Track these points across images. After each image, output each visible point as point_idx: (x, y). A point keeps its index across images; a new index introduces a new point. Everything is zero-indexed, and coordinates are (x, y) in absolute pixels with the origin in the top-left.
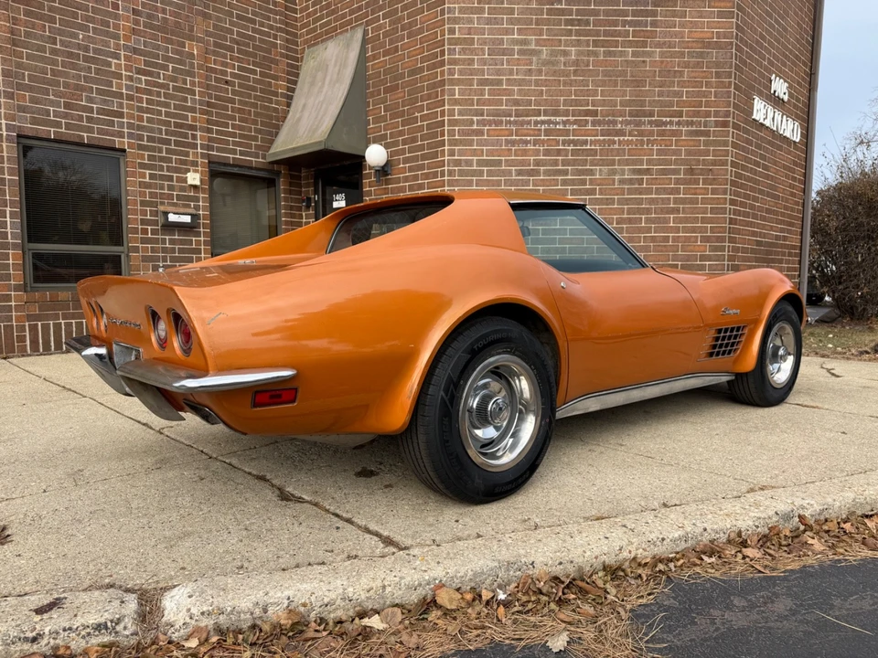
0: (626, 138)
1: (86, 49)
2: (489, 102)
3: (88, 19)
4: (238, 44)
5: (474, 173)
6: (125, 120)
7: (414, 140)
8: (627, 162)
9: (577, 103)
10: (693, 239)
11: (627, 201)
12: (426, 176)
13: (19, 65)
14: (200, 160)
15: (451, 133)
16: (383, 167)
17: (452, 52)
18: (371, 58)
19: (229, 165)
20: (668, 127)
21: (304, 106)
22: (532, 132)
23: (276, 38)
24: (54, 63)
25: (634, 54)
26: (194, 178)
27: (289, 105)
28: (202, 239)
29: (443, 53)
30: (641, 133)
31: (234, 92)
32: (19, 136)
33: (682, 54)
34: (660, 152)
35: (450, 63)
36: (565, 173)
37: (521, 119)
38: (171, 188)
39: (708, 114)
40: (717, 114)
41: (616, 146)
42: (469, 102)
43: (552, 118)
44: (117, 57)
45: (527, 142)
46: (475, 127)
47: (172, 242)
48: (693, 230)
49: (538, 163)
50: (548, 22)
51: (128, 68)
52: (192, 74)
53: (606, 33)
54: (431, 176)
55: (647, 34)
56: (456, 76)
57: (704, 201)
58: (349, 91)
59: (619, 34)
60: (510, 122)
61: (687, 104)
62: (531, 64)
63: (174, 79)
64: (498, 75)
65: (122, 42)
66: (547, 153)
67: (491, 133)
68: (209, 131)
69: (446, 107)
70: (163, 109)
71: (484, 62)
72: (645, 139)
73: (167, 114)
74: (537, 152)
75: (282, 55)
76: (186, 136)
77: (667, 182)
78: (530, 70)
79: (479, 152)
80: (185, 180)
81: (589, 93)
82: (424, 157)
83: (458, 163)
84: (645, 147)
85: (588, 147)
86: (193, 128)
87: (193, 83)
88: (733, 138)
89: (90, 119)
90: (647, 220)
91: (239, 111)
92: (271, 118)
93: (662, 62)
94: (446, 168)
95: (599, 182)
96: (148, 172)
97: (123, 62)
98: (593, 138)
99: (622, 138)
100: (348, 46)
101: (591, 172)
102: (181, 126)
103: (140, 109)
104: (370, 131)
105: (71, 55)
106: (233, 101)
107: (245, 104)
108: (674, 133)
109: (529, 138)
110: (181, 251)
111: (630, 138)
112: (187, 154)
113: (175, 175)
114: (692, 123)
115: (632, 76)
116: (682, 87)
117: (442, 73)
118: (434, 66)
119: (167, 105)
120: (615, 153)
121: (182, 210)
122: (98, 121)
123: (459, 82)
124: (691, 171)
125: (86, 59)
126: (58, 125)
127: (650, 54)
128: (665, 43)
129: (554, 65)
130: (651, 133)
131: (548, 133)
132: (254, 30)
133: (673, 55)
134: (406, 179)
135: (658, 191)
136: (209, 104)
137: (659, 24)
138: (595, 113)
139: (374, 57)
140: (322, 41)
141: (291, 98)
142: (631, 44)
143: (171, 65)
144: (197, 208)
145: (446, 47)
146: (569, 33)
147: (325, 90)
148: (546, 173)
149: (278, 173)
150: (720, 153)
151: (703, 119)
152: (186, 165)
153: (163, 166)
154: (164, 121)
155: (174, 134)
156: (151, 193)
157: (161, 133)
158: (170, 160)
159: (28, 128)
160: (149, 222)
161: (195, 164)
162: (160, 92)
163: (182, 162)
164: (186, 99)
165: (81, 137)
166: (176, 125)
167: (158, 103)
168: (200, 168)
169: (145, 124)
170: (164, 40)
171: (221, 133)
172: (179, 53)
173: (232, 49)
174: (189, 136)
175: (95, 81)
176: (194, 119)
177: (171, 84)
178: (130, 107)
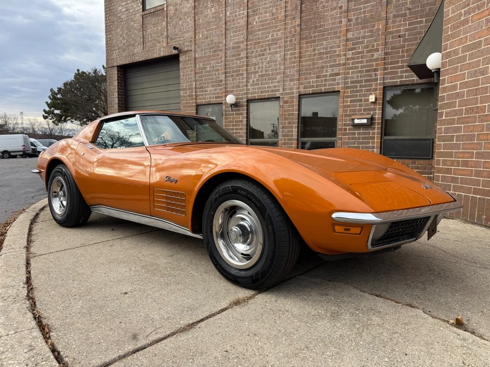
1: (327, 48)
3: (329, 34)
4: (410, 9)
5: (459, 60)
6: (341, 76)
14: (378, 87)
19: (397, 86)
24: (314, 60)
26: (372, 98)
28: (376, 131)
31: (404, 41)
32: (299, 95)
38: (360, 106)
44: (339, 46)
46: (463, 19)
47: (359, 134)
51: (344, 50)
52: (375, 41)
63: (367, 47)
65: (342, 39)
67: (475, 18)
68: (386, 69)
70: (360, 65)
73: (362, 67)
76: (371, 76)
79: (464, 40)
80: (368, 100)
86: (375, 70)
87: (378, 45)
91: (408, 51)
96: (349, 99)
97: (342, 48)
102: (369, 71)
103: (349, 69)
105: (320, 54)
106: (403, 47)
110: (363, 138)
112: (371, 86)
113: (363, 98)
119: (362, 62)
121: (363, 117)
122: (330, 80)
125: (326, 53)
126: (313, 86)
136: (387, 54)
143: (366, 40)
144: (373, 114)
152: (369, 91)
153: (357, 95)
154: (360, 71)
155: (364, 76)
156: (350, 110)
157: (358, 78)
158: (361, 91)
159: (303, 91)
160: (347, 125)
161: (375, 90)
162: (359, 57)
163: (368, 90)
164: (373, 55)
165: (321, 89)
166: (367, 71)
167: (358, 63)
168: (378, 92)
169: (350, 75)
170: (363, 28)
171: (394, 68)
172: (371, 31)
173: (405, 15)
174: (374, 75)
175: (329, 62)
176: (377, 65)
177: (365, 50)
178: (344, 69)
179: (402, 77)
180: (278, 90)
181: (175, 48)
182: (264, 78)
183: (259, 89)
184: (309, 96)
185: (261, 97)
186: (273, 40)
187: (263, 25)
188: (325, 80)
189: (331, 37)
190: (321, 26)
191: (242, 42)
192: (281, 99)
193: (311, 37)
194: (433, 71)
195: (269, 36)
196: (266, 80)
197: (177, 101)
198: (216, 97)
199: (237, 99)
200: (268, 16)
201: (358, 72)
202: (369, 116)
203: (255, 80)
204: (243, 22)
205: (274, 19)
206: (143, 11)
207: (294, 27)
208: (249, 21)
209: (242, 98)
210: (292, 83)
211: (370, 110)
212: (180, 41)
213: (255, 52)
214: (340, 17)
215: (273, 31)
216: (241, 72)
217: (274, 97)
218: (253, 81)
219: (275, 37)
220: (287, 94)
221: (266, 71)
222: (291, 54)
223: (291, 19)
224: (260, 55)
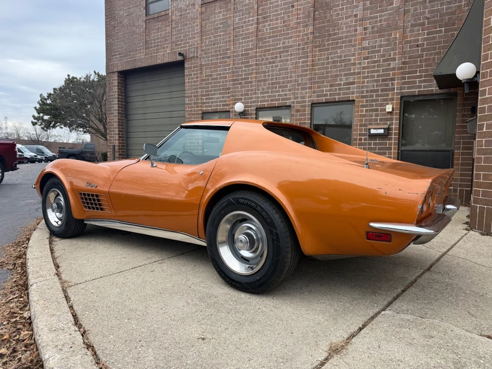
1: (341, 57)
3: (343, 42)
4: (428, 19)
6: (356, 85)
13: (315, 74)
14: (395, 97)
24: (328, 68)
26: (389, 108)
28: (393, 141)
31: (423, 50)
32: (312, 104)
38: (377, 115)
44: (354, 55)
47: (375, 144)
51: (359, 59)
52: (392, 50)
63: (383, 56)
65: (357, 47)
68: (404, 78)
70: (376, 74)
73: (378, 76)
76: (388, 85)
80: (385, 110)
86: (392, 79)
87: (395, 54)
91: (426, 60)
96: (365, 109)
97: (357, 57)
102: (386, 80)
103: (364, 77)
105: (334, 62)
106: (421, 56)
107: (431, 54)
110: (380, 149)
112: (388, 95)
113: (380, 108)
119: (378, 71)
121: (380, 127)
122: (344, 89)
125: (341, 61)
136: (404, 63)
143: (382, 49)
144: (391, 124)
149: (456, 93)
152: (387, 101)
153: (373, 104)
154: (376, 80)
155: (381, 85)
156: (365, 120)
157: (374, 87)
158: (377, 100)
159: (315, 99)
160: (363, 135)
161: (392, 99)
162: (375, 65)
163: (384, 100)
164: (389, 65)
165: (335, 98)
166: (383, 80)
167: (373, 72)
168: (395, 102)
169: (366, 84)
170: (380, 37)
171: (411, 77)
172: (388, 40)
173: (423, 24)
174: (390, 84)
175: (343, 70)
176: (394, 74)
177: (381, 59)
178: (359, 78)
179: (420, 87)
180: (290, 99)
181: (180, 54)
182: (274, 86)
183: (269, 97)
184: (322, 105)
185: (271, 106)
186: (284, 48)
187: (273, 32)
188: (340, 89)
189: (346, 45)
190: (335, 34)
191: (252, 49)
192: (292, 107)
193: (325, 45)
194: (463, 81)
195: (280, 43)
196: (276, 88)
197: (182, 108)
198: (223, 105)
199: (245, 107)
200: (279, 23)
201: (374, 81)
202: (386, 126)
203: (265, 87)
204: (252, 29)
205: (286, 26)
206: (146, 15)
207: (307, 35)
208: (259, 28)
209: (251, 106)
210: (304, 91)
211: (387, 120)
212: (186, 47)
213: (265, 60)
214: (356, 26)
215: (285, 39)
216: (250, 80)
217: (285, 105)
218: (263, 89)
219: (287, 44)
220: (298, 102)
221: (276, 79)
222: (303, 62)
223: (303, 27)
224: (270, 63)
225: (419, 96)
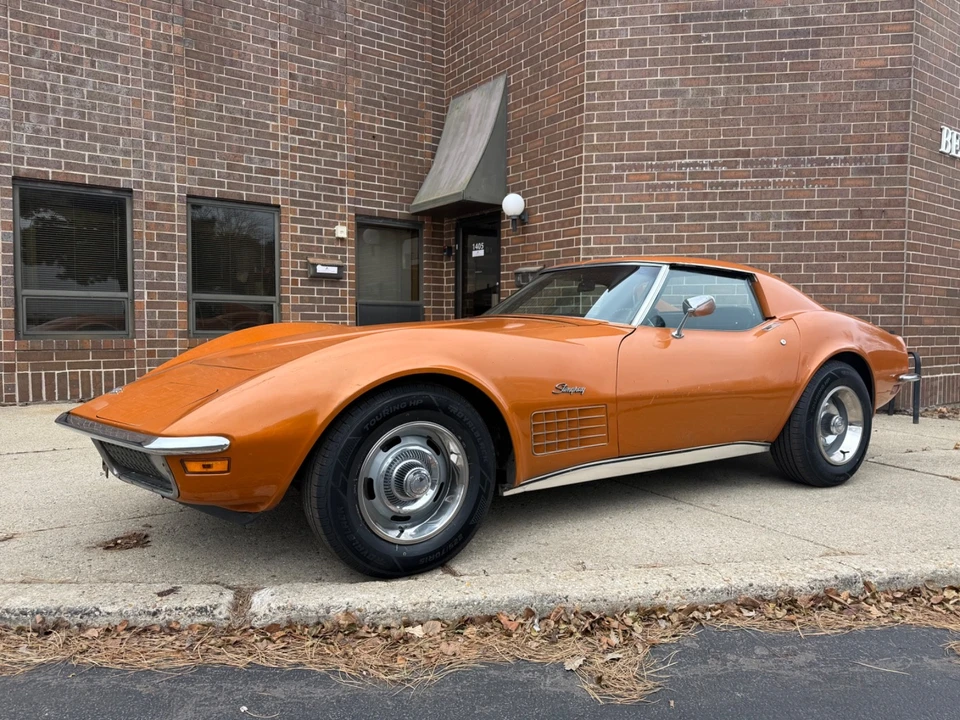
0: (782, 179)
1: (248, 114)
2: (630, 147)
3: (251, 86)
4: (385, 99)
5: (612, 220)
6: (279, 178)
7: (551, 188)
8: (784, 205)
9: (725, 143)
10: (862, 289)
11: (784, 247)
12: (562, 224)
13: (191, 133)
14: (347, 214)
15: (588, 180)
16: (520, 216)
17: (591, 97)
18: (512, 107)
19: (374, 217)
20: (832, 166)
21: (448, 156)
22: (675, 176)
23: (422, 90)
24: (220, 128)
25: (792, 88)
26: (341, 231)
27: (433, 156)
28: (348, 289)
29: (581, 99)
30: (800, 174)
31: (381, 146)
32: (188, 196)
33: (849, 86)
34: (821, 193)
35: (589, 109)
36: (713, 217)
37: (663, 162)
38: (320, 241)
39: (880, 150)
40: (891, 149)
41: (771, 188)
42: (609, 147)
43: (698, 160)
44: (273, 118)
45: (669, 187)
46: (614, 173)
47: (320, 292)
48: (862, 279)
49: (681, 208)
50: (695, 60)
51: (284, 129)
53: (759, 68)
54: (567, 224)
55: (807, 66)
56: (595, 122)
57: (876, 246)
58: (489, 140)
59: (774, 68)
60: (651, 166)
61: (855, 140)
62: (675, 105)
63: (325, 137)
64: (639, 118)
65: (279, 105)
66: (692, 197)
67: (632, 178)
68: (357, 185)
69: (584, 154)
70: (315, 166)
71: (624, 106)
72: (805, 179)
73: (319, 171)
74: (681, 197)
75: (428, 107)
76: (334, 191)
77: (831, 225)
78: (674, 111)
79: (617, 199)
80: (333, 233)
81: (740, 132)
82: (560, 205)
83: (595, 210)
84: (805, 187)
85: (739, 190)
86: (341, 183)
87: (342, 140)
88: (911, 174)
89: (249, 179)
90: (807, 268)
91: (386, 164)
92: (416, 169)
93: (825, 95)
94: (582, 216)
95: (751, 226)
96: (299, 226)
97: (279, 124)
98: (744, 180)
99: (777, 179)
100: (490, 94)
101: (742, 216)
102: (330, 181)
103: (294, 167)
104: (509, 180)
105: (234, 120)
106: (379, 155)
107: (392, 157)
108: (838, 172)
109: (672, 182)
110: (328, 301)
111: (787, 179)
112: (335, 208)
113: (324, 228)
114: (861, 160)
115: (789, 112)
116: (849, 121)
117: (581, 119)
118: (572, 113)
119: (318, 162)
120: (769, 195)
121: (329, 262)
122: (256, 180)
123: (597, 128)
124: (860, 213)
125: (248, 123)
126: (221, 184)
127: (810, 88)
128: (828, 75)
129: (700, 105)
130: (812, 173)
131: (693, 175)
132: (402, 85)
133: (837, 87)
134: (542, 228)
135: (820, 236)
136: (357, 159)
137: (822, 54)
138: (746, 154)
139: (515, 106)
140: (467, 91)
141: (435, 149)
142: (788, 78)
143: (322, 124)
144: (344, 259)
145: (585, 93)
146: (718, 70)
147: (467, 140)
148: (691, 218)
149: (421, 224)
150: (897, 192)
151: (874, 156)
152: (333, 219)
153: (313, 220)
154: (315, 177)
155: (323, 189)
156: (301, 246)
157: (312, 189)
158: (320, 214)
159: (196, 188)
160: (299, 274)
161: (343, 217)
162: (311, 150)
163: (331, 216)
164: (335, 156)
165: (240, 195)
166: (326, 181)
167: (310, 161)
168: (346, 222)
169: (298, 180)
170: (317, 100)
171: (368, 186)
172: (330, 111)
173: (378, 105)
174: (337, 190)
175: (255, 143)
176: (343, 174)
177: (322, 141)
178: (285, 165)
179: (379, 204)
180: (127, 173)
182: (76, 131)
183: (58, 154)
184: (211, 202)
185: (70, 180)
186: (101, 44)
189: (256, 94)
190: (233, 63)
192: (134, 194)
193: (211, 78)
196: (82, 137)
201: (311, 178)
202: (339, 263)
207: (166, 38)
210: (165, 165)
211: (337, 251)
213: (38, 53)
214: (274, 63)
215: (103, 23)
217: (113, 185)
218: (37, 131)
219: (109, 39)
220: (150, 186)
221: (82, 115)
222: (158, 97)
223: (155, 16)
224: (58, 68)
225: (380, 218)
